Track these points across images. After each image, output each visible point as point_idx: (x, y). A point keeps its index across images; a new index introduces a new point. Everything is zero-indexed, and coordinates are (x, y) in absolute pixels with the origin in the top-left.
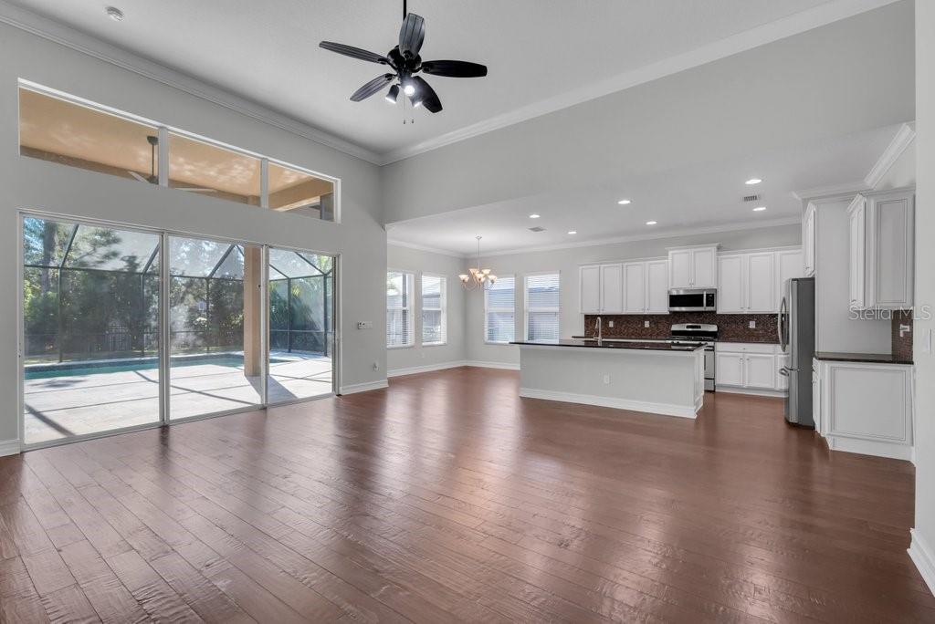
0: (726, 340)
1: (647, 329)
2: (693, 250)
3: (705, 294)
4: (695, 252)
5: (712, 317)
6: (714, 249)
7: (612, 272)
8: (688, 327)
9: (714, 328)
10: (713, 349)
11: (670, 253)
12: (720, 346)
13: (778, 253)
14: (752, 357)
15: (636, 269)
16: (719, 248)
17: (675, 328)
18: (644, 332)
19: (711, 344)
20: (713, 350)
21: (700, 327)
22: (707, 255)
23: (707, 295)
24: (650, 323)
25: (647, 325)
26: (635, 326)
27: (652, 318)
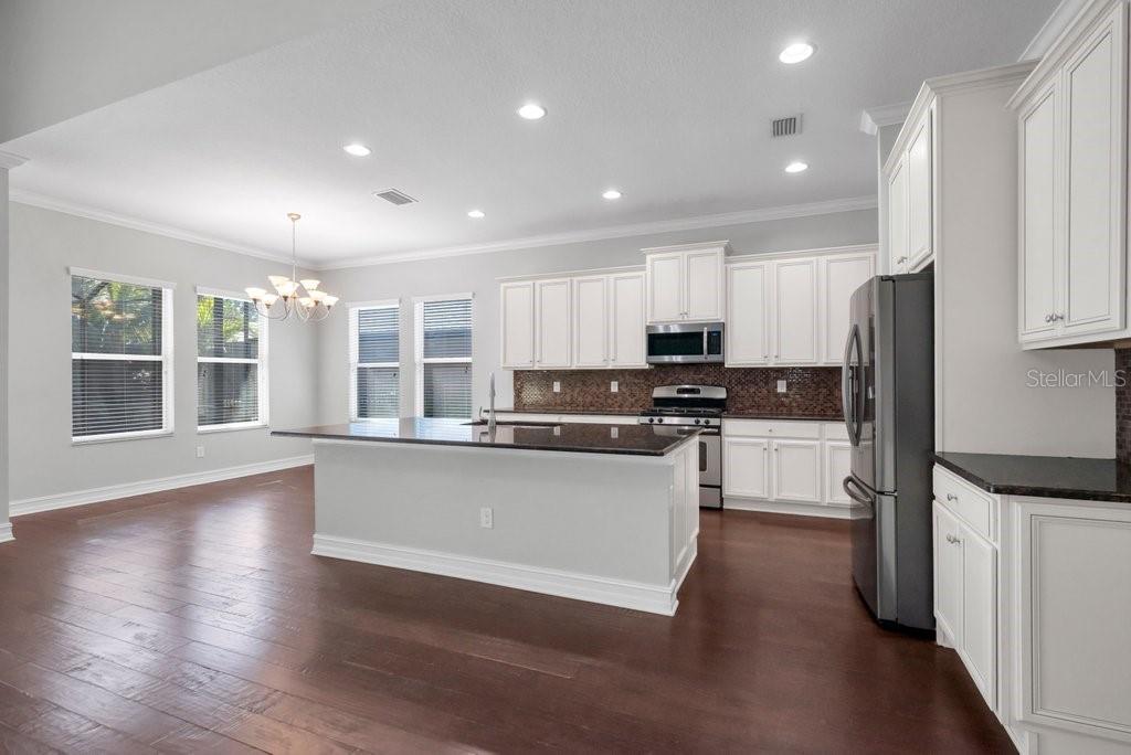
0: (741, 414)
1: (615, 395)
2: (687, 253)
3: (705, 330)
4: (689, 257)
5: (718, 372)
6: (720, 251)
7: (554, 292)
8: (679, 391)
9: (721, 394)
10: (718, 432)
11: (649, 258)
12: (732, 427)
13: (824, 259)
14: (785, 446)
15: (595, 289)
16: (729, 252)
17: (659, 392)
18: (610, 401)
19: (714, 422)
20: (719, 434)
21: (698, 391)
22: (707, 263)
23: (709, 333)
24: (619, 385)
25: (614, 387)
26: (594, 389)
27: (623, 376)
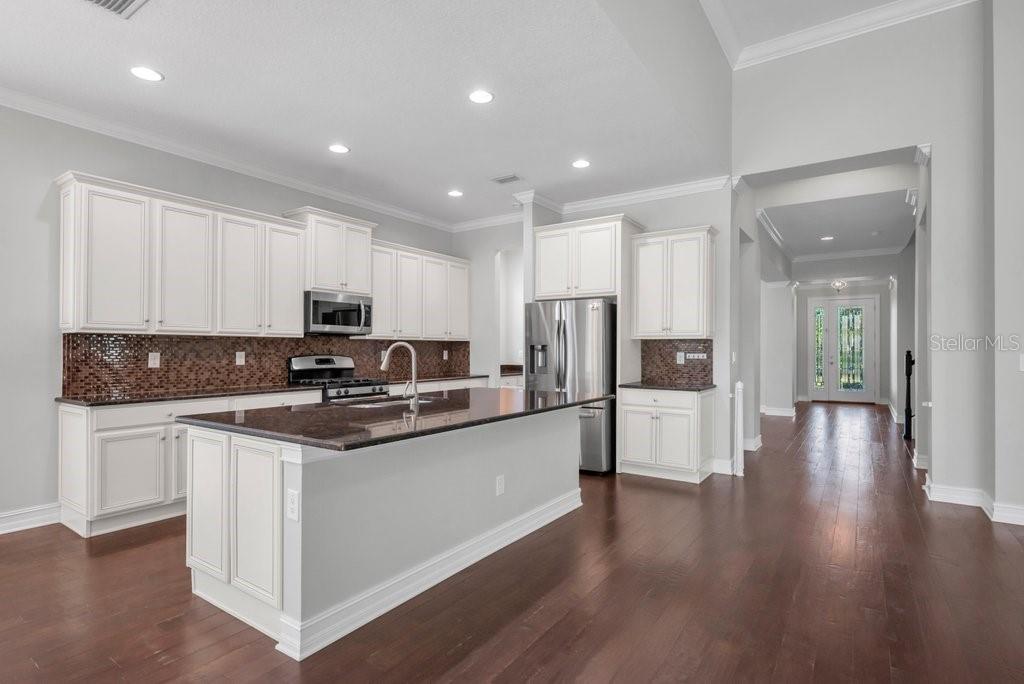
1: (241, 369)
3: (362, 303)
4: (347, 230)
6: (370, 232)
8: (317, 361)
11: (311, 218)
17: (297, 365)
18: (233, 377)
21: (333, 362)
24: (246, 356)
25: (240, 359)
26: (214, 362)
27: (250, 345)
